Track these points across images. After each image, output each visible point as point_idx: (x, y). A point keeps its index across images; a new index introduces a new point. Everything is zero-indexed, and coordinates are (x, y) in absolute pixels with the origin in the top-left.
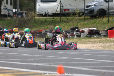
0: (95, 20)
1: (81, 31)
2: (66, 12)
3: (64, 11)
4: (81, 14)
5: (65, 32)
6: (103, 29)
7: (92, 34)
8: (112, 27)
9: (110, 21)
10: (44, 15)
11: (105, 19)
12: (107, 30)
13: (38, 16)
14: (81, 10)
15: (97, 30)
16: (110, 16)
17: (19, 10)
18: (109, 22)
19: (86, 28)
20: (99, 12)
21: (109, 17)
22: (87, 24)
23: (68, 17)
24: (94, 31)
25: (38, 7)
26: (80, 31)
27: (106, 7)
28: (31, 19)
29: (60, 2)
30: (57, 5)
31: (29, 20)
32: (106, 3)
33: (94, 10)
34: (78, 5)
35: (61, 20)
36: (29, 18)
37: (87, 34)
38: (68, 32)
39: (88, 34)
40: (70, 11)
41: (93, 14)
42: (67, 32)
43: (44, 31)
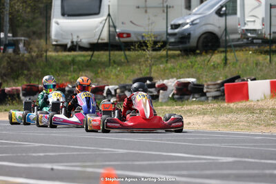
0: (192, 58)
1: (159, 86)
2: (122, 40)
3: (117, 38)
4: (159, 44)
5: (120, 88)
6: (212, 81)
7: (185, 92)
8: (235, 75)
9: (228, 62)
10: (70, 47)
11: (217, 58)
12: (222, 84)
13: (56, 50)
14: (159, 35)
15: (198, 83)
16: (228, 49)
17: (10, 35)
18: (226, 64)
19: (172, 78)
20: (201, 39)
21: (225, 52)
22: (174, 68)
23: (127, 53)
24: (190, 85)
25: (54, 28)
26: (156, 85)
27: (219, 27)
28: (37, 57)
29: (109, 15)
30: (101, 23)
31: (32, 60)
32: (220, 18)
33: (189, 34)
34: (152, 24)
35: (110, 60)
36: (34, 54)
37: (174, 94)
38: (127, 87)
39: (175, 92)
40: (133, 38)
41: (187, 45)
42: (126, 90)
43: (70, 86)
